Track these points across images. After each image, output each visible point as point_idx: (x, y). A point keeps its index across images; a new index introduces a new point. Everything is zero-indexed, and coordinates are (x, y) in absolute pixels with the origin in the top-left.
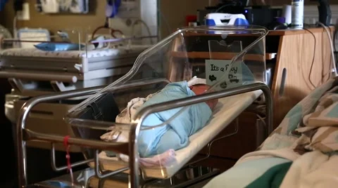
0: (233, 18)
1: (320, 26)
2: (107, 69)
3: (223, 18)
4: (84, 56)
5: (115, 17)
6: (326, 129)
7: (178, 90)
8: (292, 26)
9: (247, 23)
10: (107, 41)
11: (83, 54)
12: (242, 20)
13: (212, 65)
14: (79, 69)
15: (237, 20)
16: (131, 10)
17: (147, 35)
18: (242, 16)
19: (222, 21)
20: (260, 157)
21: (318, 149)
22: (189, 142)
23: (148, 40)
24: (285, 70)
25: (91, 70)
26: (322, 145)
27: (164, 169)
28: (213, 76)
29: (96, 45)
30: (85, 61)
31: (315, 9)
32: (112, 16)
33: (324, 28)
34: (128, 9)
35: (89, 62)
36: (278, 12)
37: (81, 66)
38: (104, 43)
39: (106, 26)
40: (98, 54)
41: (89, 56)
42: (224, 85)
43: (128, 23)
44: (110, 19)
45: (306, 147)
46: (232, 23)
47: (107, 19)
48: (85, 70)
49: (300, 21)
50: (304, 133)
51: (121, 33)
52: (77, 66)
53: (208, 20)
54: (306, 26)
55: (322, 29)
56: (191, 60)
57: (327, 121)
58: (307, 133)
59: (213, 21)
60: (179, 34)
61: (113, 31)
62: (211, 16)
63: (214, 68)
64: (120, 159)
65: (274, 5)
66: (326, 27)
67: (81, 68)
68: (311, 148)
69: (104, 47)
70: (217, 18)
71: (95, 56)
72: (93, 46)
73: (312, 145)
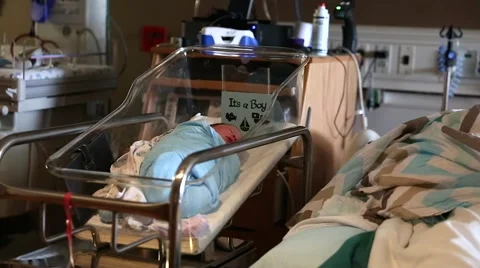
0: (238, 35)
1: (343, 52)
2: (49, 97)
3: (225, 35)
4: (20, 77)
5: (47, 22)
6: (406, 189)
7: (199, 131)
8: (313, 50)
9: (255, 42)
10: (47, 56)
11: (19, 74)
12: (250, 38)
13: (231, 99)
14: (11, 95)
15: (243, 38)
16: (71, 13)
17: (95, 51)
18: (249, 34)
19: (224, 39)
20: (321, 225)
21: (398, 215)
22: (220, 203)
23: (97, 58)
24: (309, 109)
25: (28, 97)
26: (405, 210)
27: (195, 240)
28: (232, 114)
29: (34, 61)
30: (22, 85)
31: (339, 29)
32: (42, 20)
33: (351, 56)
34: (67, 12)
35: (27, 87)
36: (289, 31)
37: (15, 91)
38: (42, 60)
39: (32, 34)
40: (38, 75)
41: (27, 78)
42: (245, 126)
43: (66, 31)
44: (36, 24)
45: (380, 212)
46: (236, 42)
47: (34, 23)
48: (22, 97)
49: (324, 45)
50: (372, 194)
51: (56, 45)
52: (10, 92)
53: (204, 37)
54: (331, 52)
55: (347, 57)
56: (194, 91)
57: (405, 179)
58: (376, 195)
59: (211, 38)
60: (182, 53)
61: (43, 43)
62: (209, 31)
63: (233, 103)
64: (127, 226)
65: (281, 20)
66: (353, 55)
67: (14, 94)
68: (387, 214)
69: (43, 65)
70: (216, 33)
71: (35, 78)
72: (30, 64)
73: (389, 210)
